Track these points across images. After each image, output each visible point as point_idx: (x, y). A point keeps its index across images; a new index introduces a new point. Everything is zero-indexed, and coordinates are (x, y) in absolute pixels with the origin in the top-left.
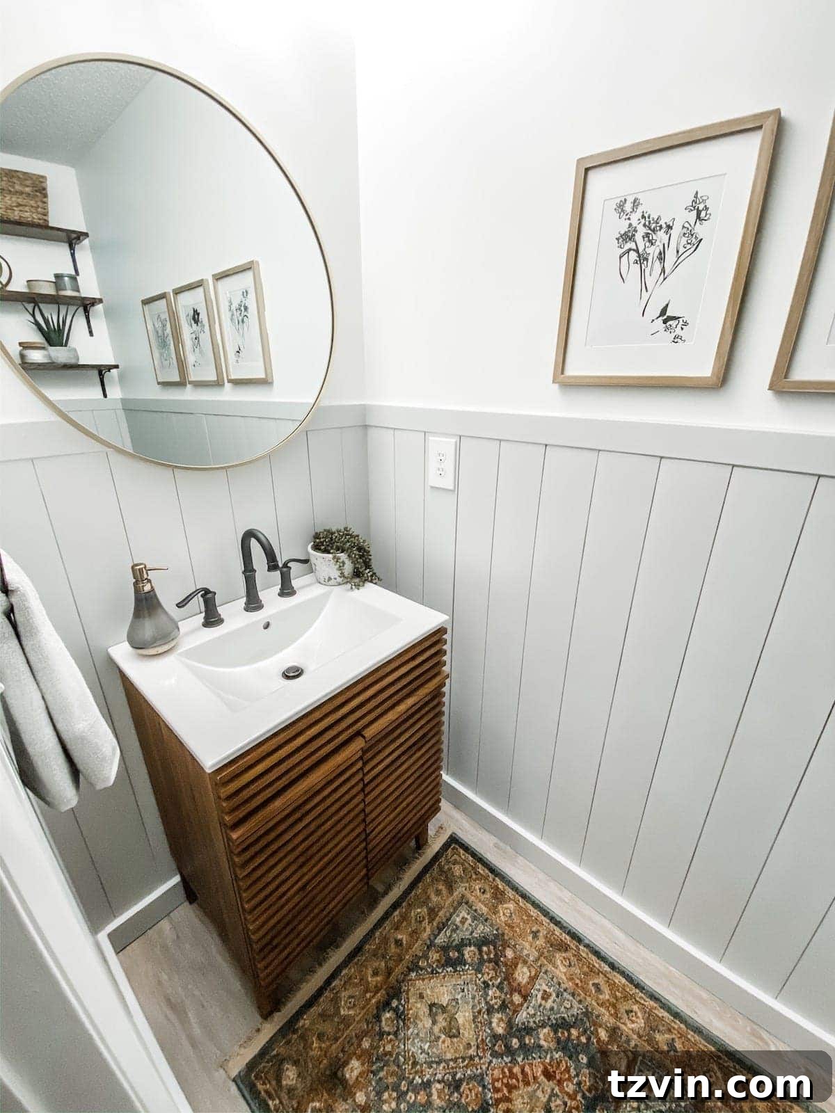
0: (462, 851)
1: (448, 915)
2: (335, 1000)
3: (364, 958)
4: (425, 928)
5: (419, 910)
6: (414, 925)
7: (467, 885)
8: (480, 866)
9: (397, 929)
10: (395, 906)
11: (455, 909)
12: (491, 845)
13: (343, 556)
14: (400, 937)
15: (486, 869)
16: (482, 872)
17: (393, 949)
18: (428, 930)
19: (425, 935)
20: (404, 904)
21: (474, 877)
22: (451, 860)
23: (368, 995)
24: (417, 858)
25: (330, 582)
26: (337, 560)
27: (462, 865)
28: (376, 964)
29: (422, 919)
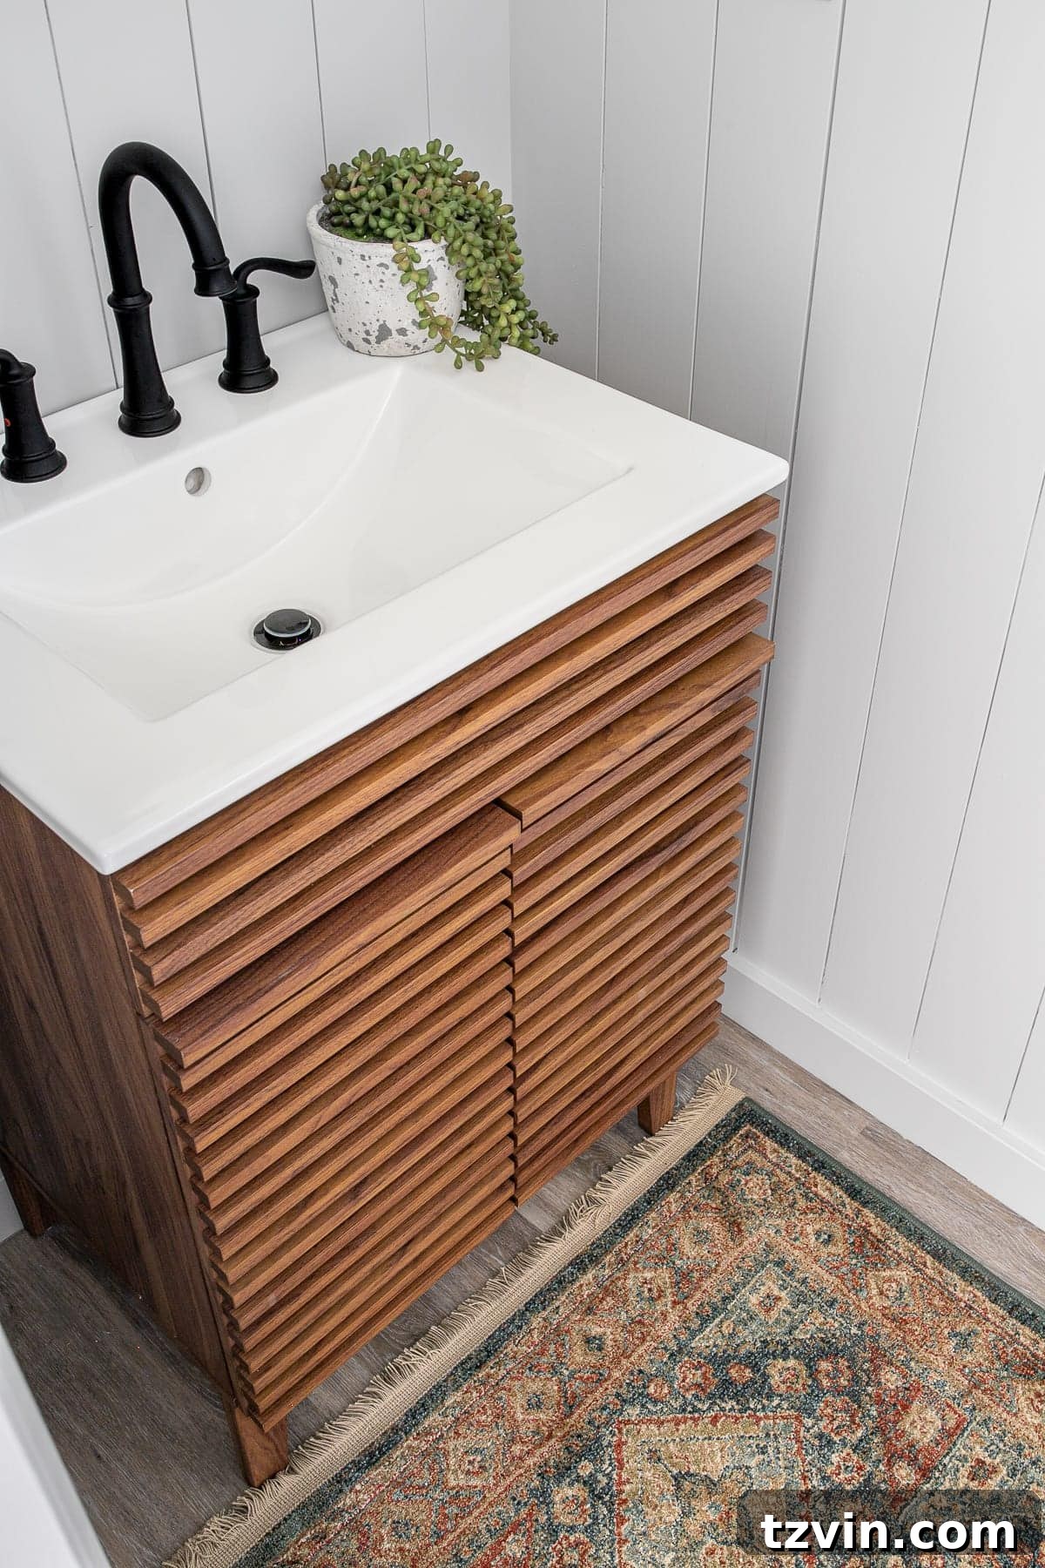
0: (769, 1144)
1: (727, 1287)
2: (433, 1456)
3: (503, 1372)
4: (664, 1314)
5: (648, 1275)
6: (636, 1308)
7: (781, 1223)
8: (820, 1178)
9: (590, 1310)
10: (580, 1263)
11: (748, 1275)
12: (855, 1133)
13: (430, 252)
14: (596, 1331)
15: (836, 1189)
16: (825, 1194)
17: (579, 1356)
18: (673, 1317)
19: (665, 1331)
20: (609, 1258)
21: (802, 1203)
22: (739, 1163)
23: (517, 1449)
24: (640, 1155)
25: (384, 344)
26: (407, 263)
27: (770, 1174)
28: (534, 1387)
29: (655, 1294)
